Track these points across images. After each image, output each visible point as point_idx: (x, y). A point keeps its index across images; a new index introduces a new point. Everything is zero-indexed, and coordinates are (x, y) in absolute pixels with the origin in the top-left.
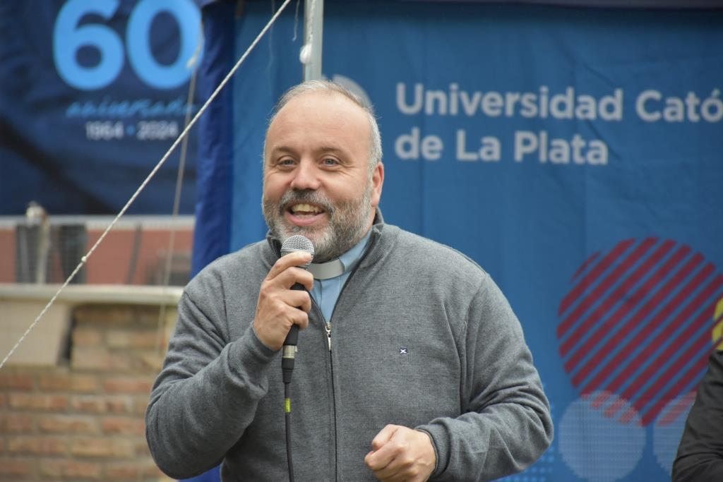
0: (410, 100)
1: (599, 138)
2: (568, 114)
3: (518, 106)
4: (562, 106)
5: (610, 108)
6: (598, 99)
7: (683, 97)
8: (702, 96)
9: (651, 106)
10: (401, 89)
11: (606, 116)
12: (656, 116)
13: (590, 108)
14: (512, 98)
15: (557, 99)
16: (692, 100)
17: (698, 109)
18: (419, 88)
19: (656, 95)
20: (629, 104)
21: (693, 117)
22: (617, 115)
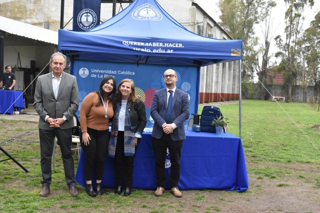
0: (93, 71)
1: (114, 76)
2: (110, 73)
3: (105, 72)
4: (110, 72)
5: (115, 72)
6: (114, 71)
7: (123, 72)
8: (125, 72)
9: (119, 72)
10: (92, 70)
11: (114, 73)
12: (120, 74)
13: (113, 72)
14: (104, 71)
15: (109, 71)
16: (124, 72)
17: (125, 73)
18: (94, 70)
19: (120, 71)
20: (117, 72)
21: (124, 74)
22: (116, 73)
